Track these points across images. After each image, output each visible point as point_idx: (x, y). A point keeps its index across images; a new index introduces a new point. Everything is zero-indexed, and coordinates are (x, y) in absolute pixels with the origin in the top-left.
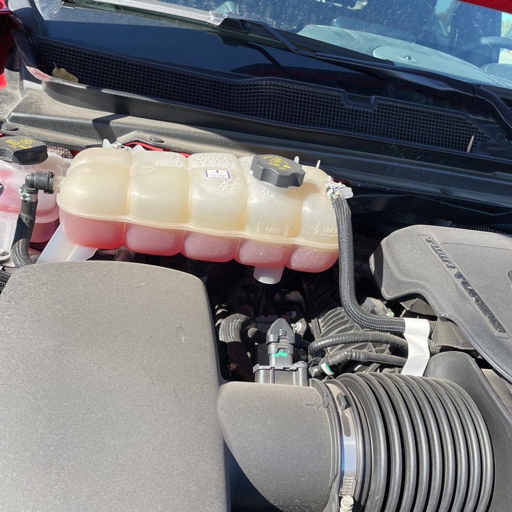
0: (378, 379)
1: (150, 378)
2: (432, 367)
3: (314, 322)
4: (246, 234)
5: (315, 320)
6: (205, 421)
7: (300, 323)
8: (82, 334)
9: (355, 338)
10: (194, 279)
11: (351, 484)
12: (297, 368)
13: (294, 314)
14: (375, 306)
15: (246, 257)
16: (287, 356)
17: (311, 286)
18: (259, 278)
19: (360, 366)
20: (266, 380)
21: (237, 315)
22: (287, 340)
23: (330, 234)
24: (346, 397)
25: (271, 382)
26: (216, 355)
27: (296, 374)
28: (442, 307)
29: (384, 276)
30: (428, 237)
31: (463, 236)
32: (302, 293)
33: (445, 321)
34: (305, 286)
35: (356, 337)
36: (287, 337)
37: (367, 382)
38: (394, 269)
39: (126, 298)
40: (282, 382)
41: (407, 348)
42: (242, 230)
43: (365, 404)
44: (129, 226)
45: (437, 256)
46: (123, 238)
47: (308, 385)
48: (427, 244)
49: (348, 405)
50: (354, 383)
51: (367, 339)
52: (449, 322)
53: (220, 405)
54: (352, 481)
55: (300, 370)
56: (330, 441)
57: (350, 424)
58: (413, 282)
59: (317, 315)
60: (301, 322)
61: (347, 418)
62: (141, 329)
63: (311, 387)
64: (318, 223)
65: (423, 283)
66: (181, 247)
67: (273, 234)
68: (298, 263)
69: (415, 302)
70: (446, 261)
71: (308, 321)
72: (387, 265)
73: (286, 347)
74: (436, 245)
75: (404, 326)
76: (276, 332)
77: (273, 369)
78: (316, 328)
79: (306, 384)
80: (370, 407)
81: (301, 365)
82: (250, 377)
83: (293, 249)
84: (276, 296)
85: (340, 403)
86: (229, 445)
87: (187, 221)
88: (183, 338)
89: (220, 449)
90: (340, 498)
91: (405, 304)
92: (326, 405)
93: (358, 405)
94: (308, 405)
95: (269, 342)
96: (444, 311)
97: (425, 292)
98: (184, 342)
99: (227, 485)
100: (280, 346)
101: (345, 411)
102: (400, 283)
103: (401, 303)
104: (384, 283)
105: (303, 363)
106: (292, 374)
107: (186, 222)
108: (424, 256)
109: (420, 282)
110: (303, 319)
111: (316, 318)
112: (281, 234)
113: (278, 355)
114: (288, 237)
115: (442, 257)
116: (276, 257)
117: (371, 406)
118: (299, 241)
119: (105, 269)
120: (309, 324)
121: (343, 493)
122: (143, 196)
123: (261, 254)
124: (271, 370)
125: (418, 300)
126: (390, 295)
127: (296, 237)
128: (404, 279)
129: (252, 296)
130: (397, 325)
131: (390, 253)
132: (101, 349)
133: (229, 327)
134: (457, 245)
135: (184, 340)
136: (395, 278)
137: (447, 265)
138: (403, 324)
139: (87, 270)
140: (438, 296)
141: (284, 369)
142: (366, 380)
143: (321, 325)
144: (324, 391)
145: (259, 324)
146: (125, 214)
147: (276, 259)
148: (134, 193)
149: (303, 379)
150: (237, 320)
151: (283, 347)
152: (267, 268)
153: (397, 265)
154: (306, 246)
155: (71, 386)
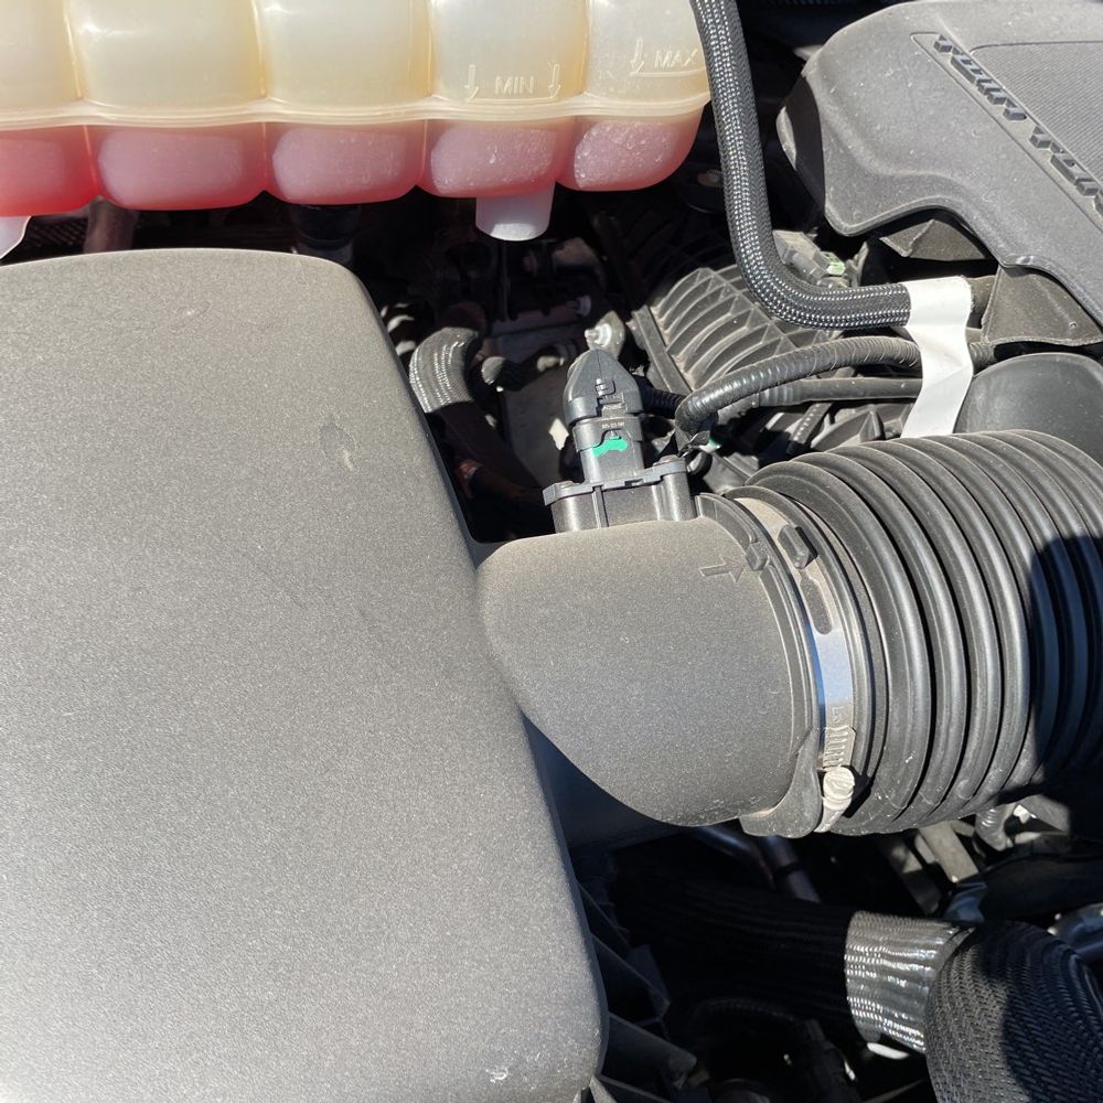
0: (867, 463)
1: (288, 591)
2: (980, 398)
3: (642, 317)
4: (441, 106)
5: (643, 311)
6: (462, 676)
7: (606, 325)
8: (58, 499)
9: (797, 368)
10: (331, 271)
11: (844, 740)
12: (662, 477)
13: (586, 303)
14: (795, 252)
15: (450, 176)
16: (629, 449)
17: (612, 218)
18: (491, 230)
19: (780, 415)
20: (587, 521)
21: (446, 330)
22: (619, 406)
23: (673, 69)
24: (799, 530)
25: (599, 524)
26: (446, 486)
27: (659, 491)
28: (1011, 238)
29: (828, 170)
30: (937, 37)
31: (1017, 18)
32: (592, 241)
33: (1021, 275)
34: (596, 222)
35: (801, 365)
36: (620, 396)
37: (843, 476)
38: (856, 145)
39: (153, 366)
40: (628, 516)
41: (920, 362)
42: (428, 94)
43: (854, 539)
44: (98, 136)
45: (974, 88)
46: (94, 175)
47: (696, 515)
48: (940, 56)
49: (814, 552)
50: (810, 488)
51: (828, 362)
52: (1033, 277)
53: (489, 621)
54: (846, 733)
55: (670, 480)
56: (782, 653)
57: (826, 602)
58: (920, 177)
59: (646, 299)
60: (609, 322)
61: (815, 588)
62: (221, 452)
63: (701, 516)
64: (640, 41)
65: (949, 177)
66: (266, 175)
67: (518, 95)
68: (592, 170)
69: (924, 230)
70: (1000, 101)
71: (625, 316)
72: (835, 135)
73: (621, 424)
74: (965, 58)
75: (908, 305)
76: (586, 388)
77: (598, 490)
78: (649, 333)
79: (690, 514)
80: (868, 548)
81: (668, 467)
82: (542, 521)
83: (577, 129)
84: (527, 261)
85: (793, 554)
86: (535, 721)
87: (263, 92)
88: (347, 455)
89: (518, 738)
90: (821, 775)
91: (895, 240)
92: (758, 564)
93: (835, 546)
94: (713, 574)
95: (573, 419)
96: (1022, 249)
97: (961, 201)
98: (350, 467)
99: (555, 826)
100: (605, 426)
101: (806, 569)
102: (880, 185)
103: (885, 240)
104: (830, 192)
105: (673, 461)
106: (650, 494)
107: (264, 97)
108: (939, 94)
109: (939, 173)
110: (612, 315)
111: (645, 307)
112: (540, 91)
113: (604, 448)
114: (562, 95)
115: (988, 92)
116: (535, 163)
117: (872, 546)
118: (591, 104)
119: (66, 285)
120: (630, 324)
121: (825, 765)
122: (117, 33)
123: (492, 162)
124: (594, 495)
125: (934, 223)
126: (852, 221)
127: (581, 93)
128: (891, 171)
129: (473, 274)
130: (889, 306)
131: (839, 98)
132: (126, 534)
133: (433, 367)
134: (1011, 48)
135: (351, 460)
136: (861, 170)
137: (1007, 112)
138: (905, 300)
139: (14, 298)
140: (999, 208)
141: (628, 485)
142: (838, 474)
143: (661, 321)
144: (745, 527)
145: (500, 339)
146: (78, 99)
147: (536, 168)
148: (87, 30)
149: (681, 502)
150: (449, 346)
151: (613, 426)
152: (510, 198)
153: (864, 132)
154: (613, 118)
155: (70, 659)
